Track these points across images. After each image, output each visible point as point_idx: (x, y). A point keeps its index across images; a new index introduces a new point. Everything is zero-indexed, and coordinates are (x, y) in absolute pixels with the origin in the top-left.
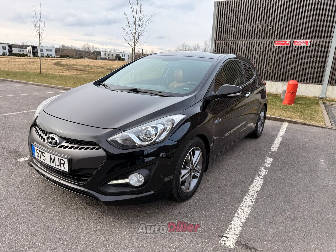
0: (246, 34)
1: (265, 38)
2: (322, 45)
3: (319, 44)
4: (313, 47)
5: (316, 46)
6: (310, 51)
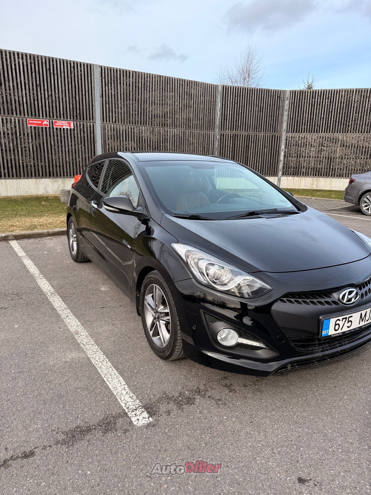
1: (10, 113)
2: (87, 128)
3: (84, 128)
4: (77, 130)
5: (80, 129)
6: (76, 135)
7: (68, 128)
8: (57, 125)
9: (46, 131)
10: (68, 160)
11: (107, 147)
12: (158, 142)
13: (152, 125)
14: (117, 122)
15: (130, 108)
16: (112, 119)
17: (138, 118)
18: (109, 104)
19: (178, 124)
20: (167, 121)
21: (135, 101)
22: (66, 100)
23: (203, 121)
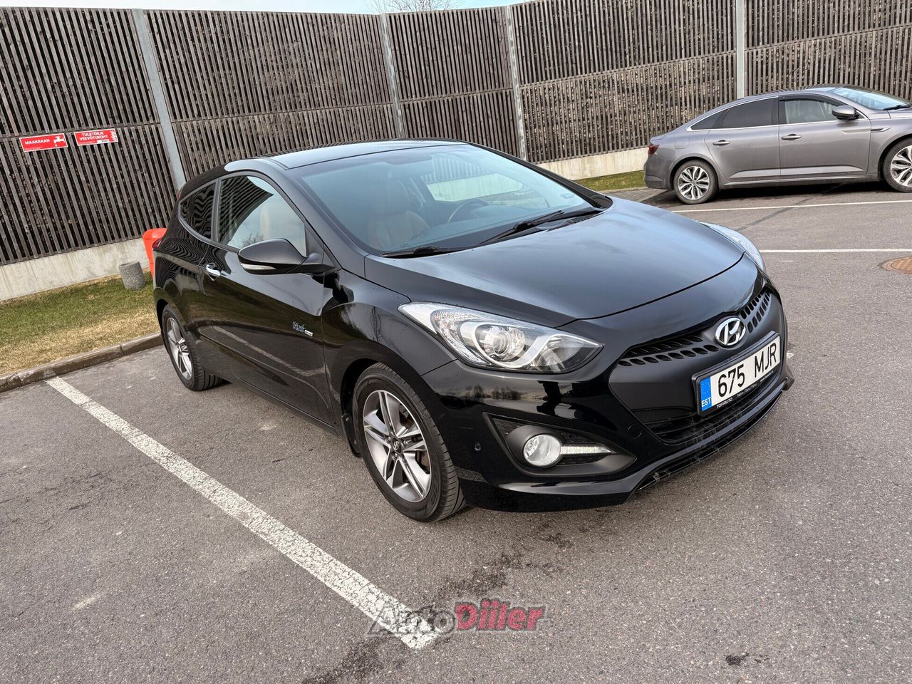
2: (145, 136)
3: (139, 137)
4: (127, 144)
5: (133, 141)
6: (126, 154)
7: (108, 141)
8: (83, 141)
9: (64, 156)
10: (121, 205)
11: (194, 166)
12: (289, 140)
13: (271, 110)
14: (202, 114)
15: (221, 83)
16: (192, 111)
17: (242, 101)
18: (179, 83)
19: (320, 99)
20: (299, 97)
21: (230, 68)
22: (91, 89)
23: (365, 87)
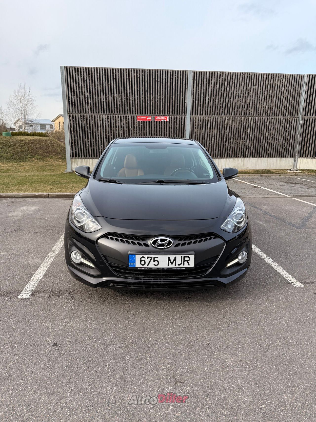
0: (105, 108)
1: (126, 112)
2: (179, 120)
3: (177, 120)
4: (172, 122)
5: (174, 122)
6: (170, 127)
7: (165, 121)
8: (157, 120)
9: (149, 124)
11: (194, 135)
12: (239, 128)
13: (234, 114)
14: (204, 114)
15: (216, 102)
16: (200, 112)
17: (222, 110)
18: (198, 100)
19: (260, 112)
20: (249, 110)
21: (221, 96)
22: (165, 100)
